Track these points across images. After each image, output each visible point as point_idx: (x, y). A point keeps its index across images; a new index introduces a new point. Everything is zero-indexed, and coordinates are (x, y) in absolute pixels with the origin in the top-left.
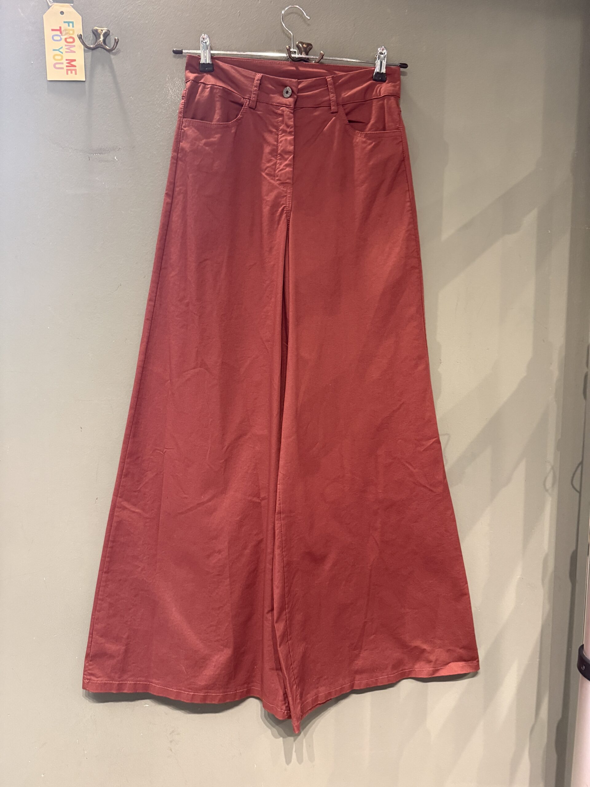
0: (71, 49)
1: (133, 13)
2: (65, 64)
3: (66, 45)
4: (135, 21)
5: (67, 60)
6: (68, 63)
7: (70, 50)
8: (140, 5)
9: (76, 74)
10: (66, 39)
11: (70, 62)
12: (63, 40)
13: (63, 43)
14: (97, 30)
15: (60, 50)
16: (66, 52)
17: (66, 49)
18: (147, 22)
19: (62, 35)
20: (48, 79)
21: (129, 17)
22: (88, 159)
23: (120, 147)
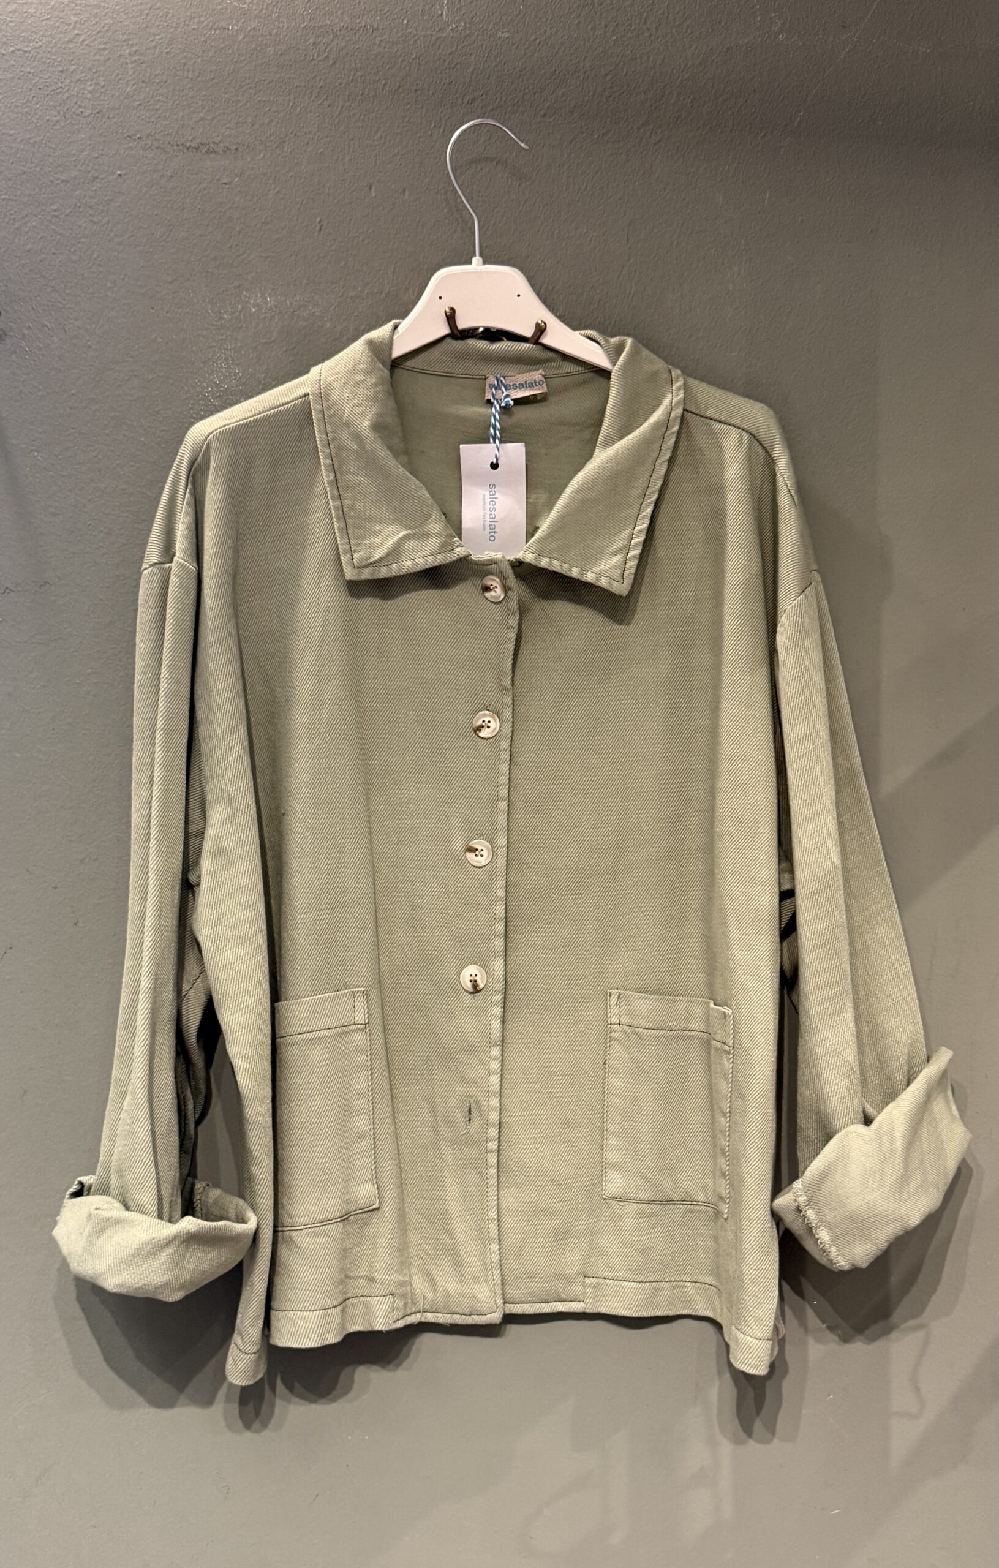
1: (39, 236)
4: (43, 256)
8: (57, 217)
18: (75, 258)
21: (29, 247)
23: (9, 585)
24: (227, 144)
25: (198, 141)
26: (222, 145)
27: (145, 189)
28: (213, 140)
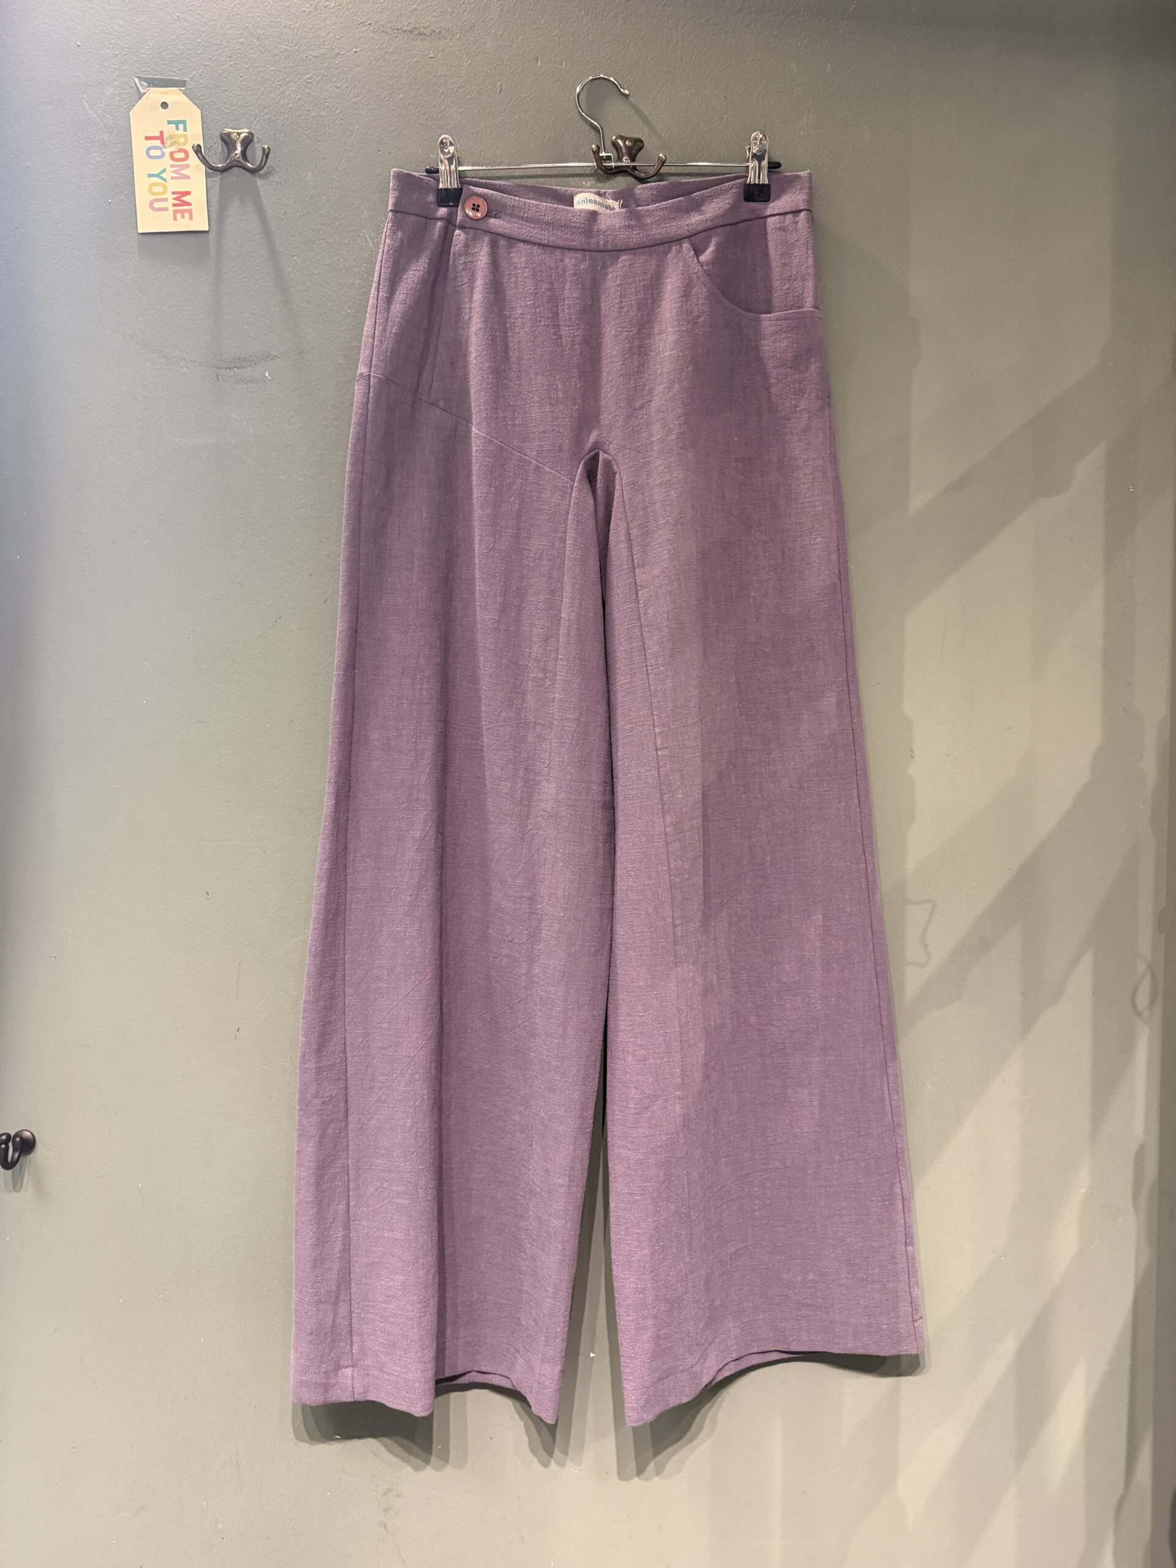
0: (183, 172)
1: (298, 97)
2: (171, 201)
3: (172, 166)
4: (301, 112)
5: (173, 193)
6: (174, 199)
7: (181, 174)
9: (191, 218)
10: (172, 154)
11: (181, 198)
12: (167, 156)
13: (167, 161)
14: (229, 134)
15: (162, 175)
16: (173, 178)
17: (174, 172)
18: (324, 114)
19: (164, 147)
20: (140, 231)
21: (290, 106)
22: (216, 378)
23: (276, 354)
24: (432, 28)
25: (412, 26)
26: (428, 29)
27: (374, 62)
28: (423, 25)
